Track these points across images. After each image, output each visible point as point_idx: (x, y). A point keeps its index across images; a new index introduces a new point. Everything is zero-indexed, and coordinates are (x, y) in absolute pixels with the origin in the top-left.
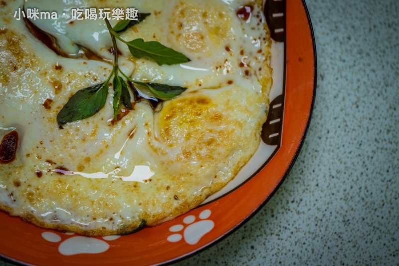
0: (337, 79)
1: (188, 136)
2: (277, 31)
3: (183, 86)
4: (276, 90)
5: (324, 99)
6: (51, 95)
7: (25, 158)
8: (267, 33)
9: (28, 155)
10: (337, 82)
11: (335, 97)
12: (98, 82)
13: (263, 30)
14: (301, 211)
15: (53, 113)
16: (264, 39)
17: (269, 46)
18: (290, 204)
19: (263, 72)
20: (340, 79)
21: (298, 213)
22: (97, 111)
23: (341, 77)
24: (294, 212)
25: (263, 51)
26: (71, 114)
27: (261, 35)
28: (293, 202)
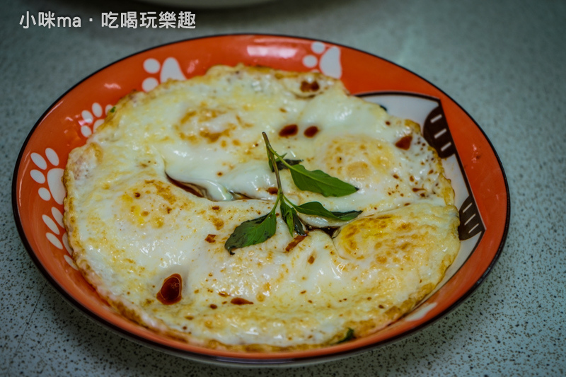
0: (522, 210)
1: (378, 245)
2: (443, 149)
3: (358, 210)
4: (461, 194)
5: (515, 229)
6: (212, 230)
7: (193, 295)
8: (433, 152)
9: (197, 292)
10: (523, 213)
11: (527, 226)
12: (262, 215)
13: (429, 153)
14: (530, 333)
15: (219, 245)
16: (432, 159)
17: (440, 164)
18: (515, 328)
19: (441, 185)
20: (525, 211)
21: (528, 335)
22: (269, 237)
23: (526, 208)
24: (523, 335)
25: (435, 170)
26: (241, 240)
27: (428, 157)
28: (517, 326)
